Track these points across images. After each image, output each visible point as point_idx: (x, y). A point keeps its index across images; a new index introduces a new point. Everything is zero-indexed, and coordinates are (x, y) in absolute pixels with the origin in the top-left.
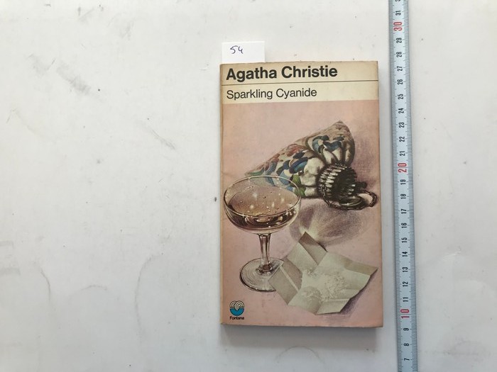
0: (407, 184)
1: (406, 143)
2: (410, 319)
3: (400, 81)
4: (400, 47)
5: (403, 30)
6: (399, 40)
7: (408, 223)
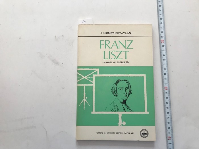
0: (168, 94)
1: (167, 80)
2: (171, 140)
3: (164, 59)
4: (163, 48)
5: (164, 43)
6: (163, 46)
7: (169, 107)
